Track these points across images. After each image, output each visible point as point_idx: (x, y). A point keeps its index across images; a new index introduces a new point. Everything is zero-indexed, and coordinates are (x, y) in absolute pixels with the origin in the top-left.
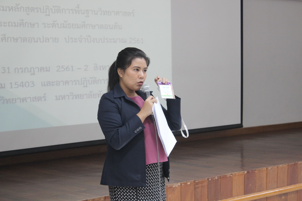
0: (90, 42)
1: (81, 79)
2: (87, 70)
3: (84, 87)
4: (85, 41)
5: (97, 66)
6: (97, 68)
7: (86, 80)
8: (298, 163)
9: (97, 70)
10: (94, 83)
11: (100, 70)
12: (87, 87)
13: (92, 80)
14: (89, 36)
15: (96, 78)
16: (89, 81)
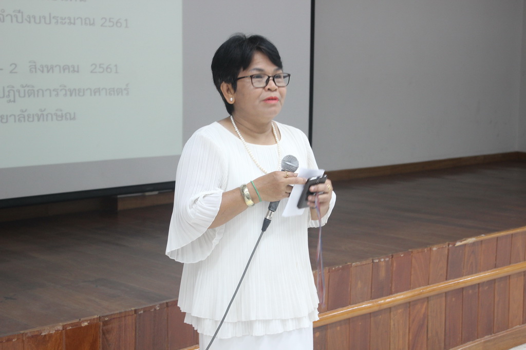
0: (22, 22)
1: (4, 88)
2: (16, 73)
3: (10, 101)
4: (12, 20)
5: (35, 66)
6: (36, 68)
7: (14, 91)
8: (351, 265)
9: (36, 72)
10: (29, 96)
11: (43, 72)
12: (14, 101)
13: (25, 90)
14: (19, 12)
15: (33, 87)
16: (19, 91)
